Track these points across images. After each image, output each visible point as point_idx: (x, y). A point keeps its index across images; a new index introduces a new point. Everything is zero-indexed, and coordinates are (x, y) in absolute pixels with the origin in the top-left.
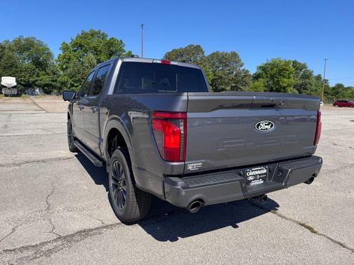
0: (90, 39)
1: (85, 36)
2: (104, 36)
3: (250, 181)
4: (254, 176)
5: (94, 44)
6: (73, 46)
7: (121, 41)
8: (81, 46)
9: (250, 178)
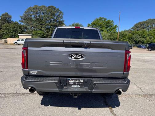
0: (99, 21)
1: (97, 20)
2: (105, 19)
3: (72, 85)
4: (74, 82)
5: (101, 23)
6: (92, 25)
7: (113, 21)
8: (95, 24)
9: (71, 83)
